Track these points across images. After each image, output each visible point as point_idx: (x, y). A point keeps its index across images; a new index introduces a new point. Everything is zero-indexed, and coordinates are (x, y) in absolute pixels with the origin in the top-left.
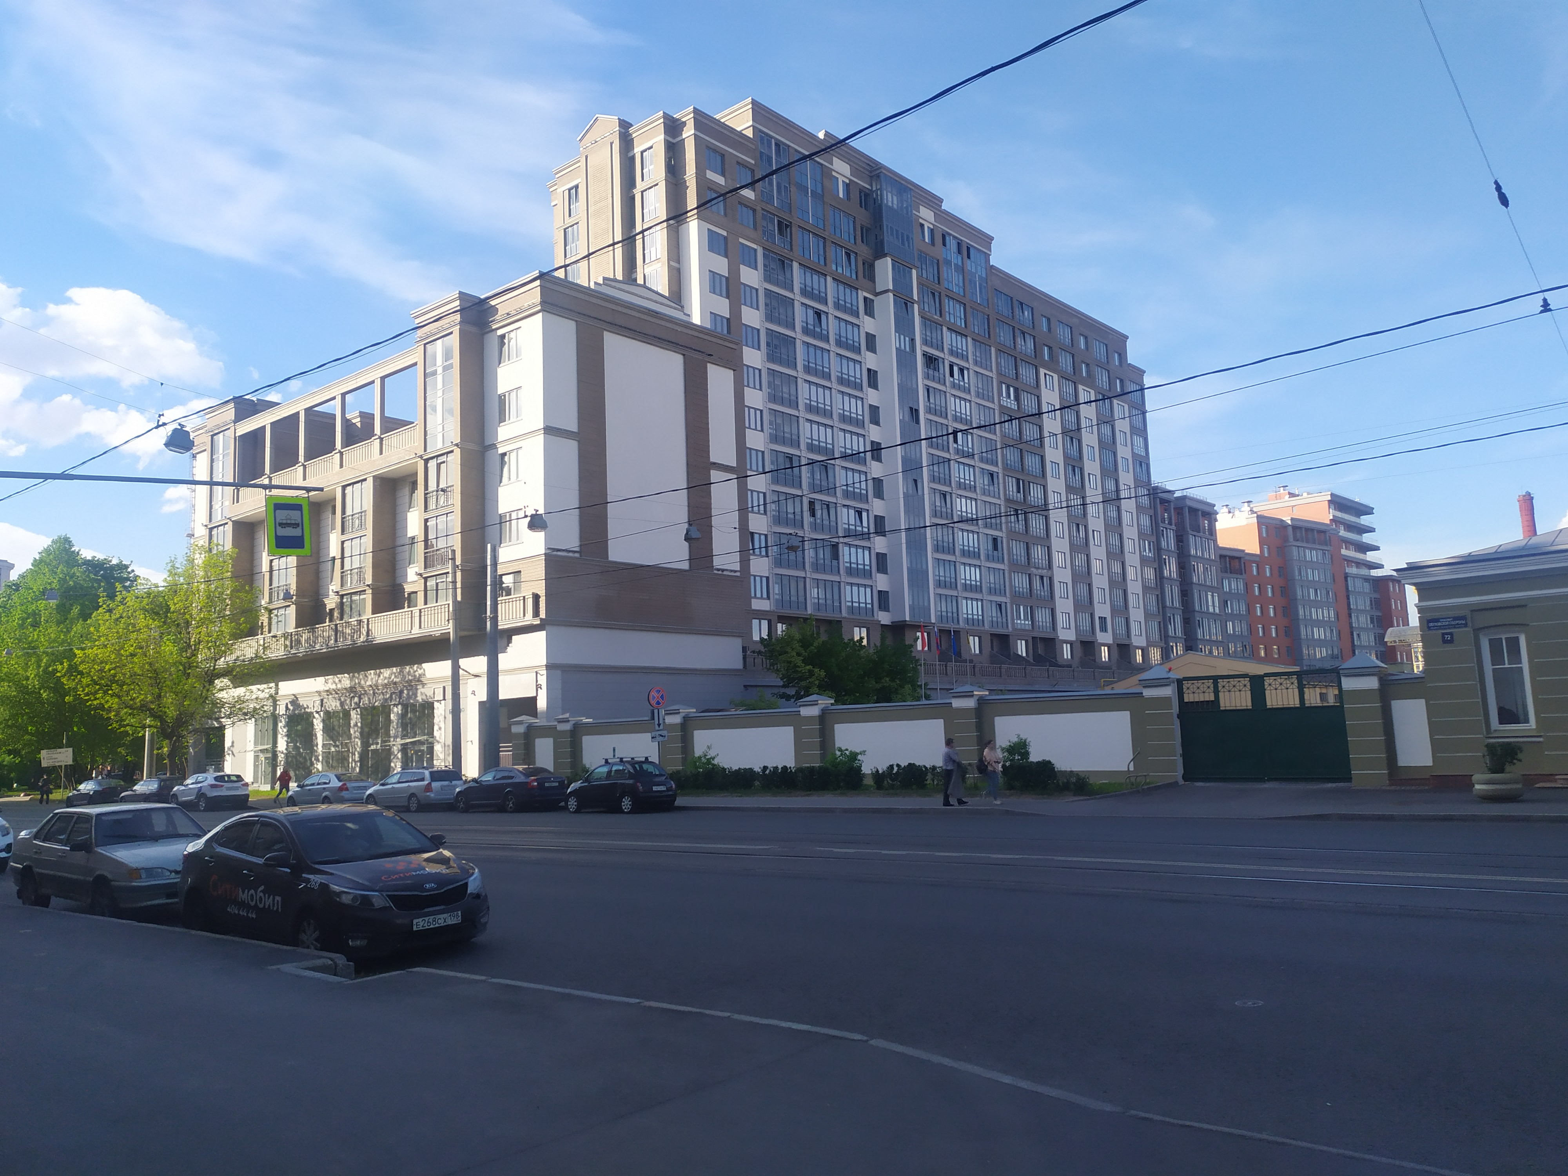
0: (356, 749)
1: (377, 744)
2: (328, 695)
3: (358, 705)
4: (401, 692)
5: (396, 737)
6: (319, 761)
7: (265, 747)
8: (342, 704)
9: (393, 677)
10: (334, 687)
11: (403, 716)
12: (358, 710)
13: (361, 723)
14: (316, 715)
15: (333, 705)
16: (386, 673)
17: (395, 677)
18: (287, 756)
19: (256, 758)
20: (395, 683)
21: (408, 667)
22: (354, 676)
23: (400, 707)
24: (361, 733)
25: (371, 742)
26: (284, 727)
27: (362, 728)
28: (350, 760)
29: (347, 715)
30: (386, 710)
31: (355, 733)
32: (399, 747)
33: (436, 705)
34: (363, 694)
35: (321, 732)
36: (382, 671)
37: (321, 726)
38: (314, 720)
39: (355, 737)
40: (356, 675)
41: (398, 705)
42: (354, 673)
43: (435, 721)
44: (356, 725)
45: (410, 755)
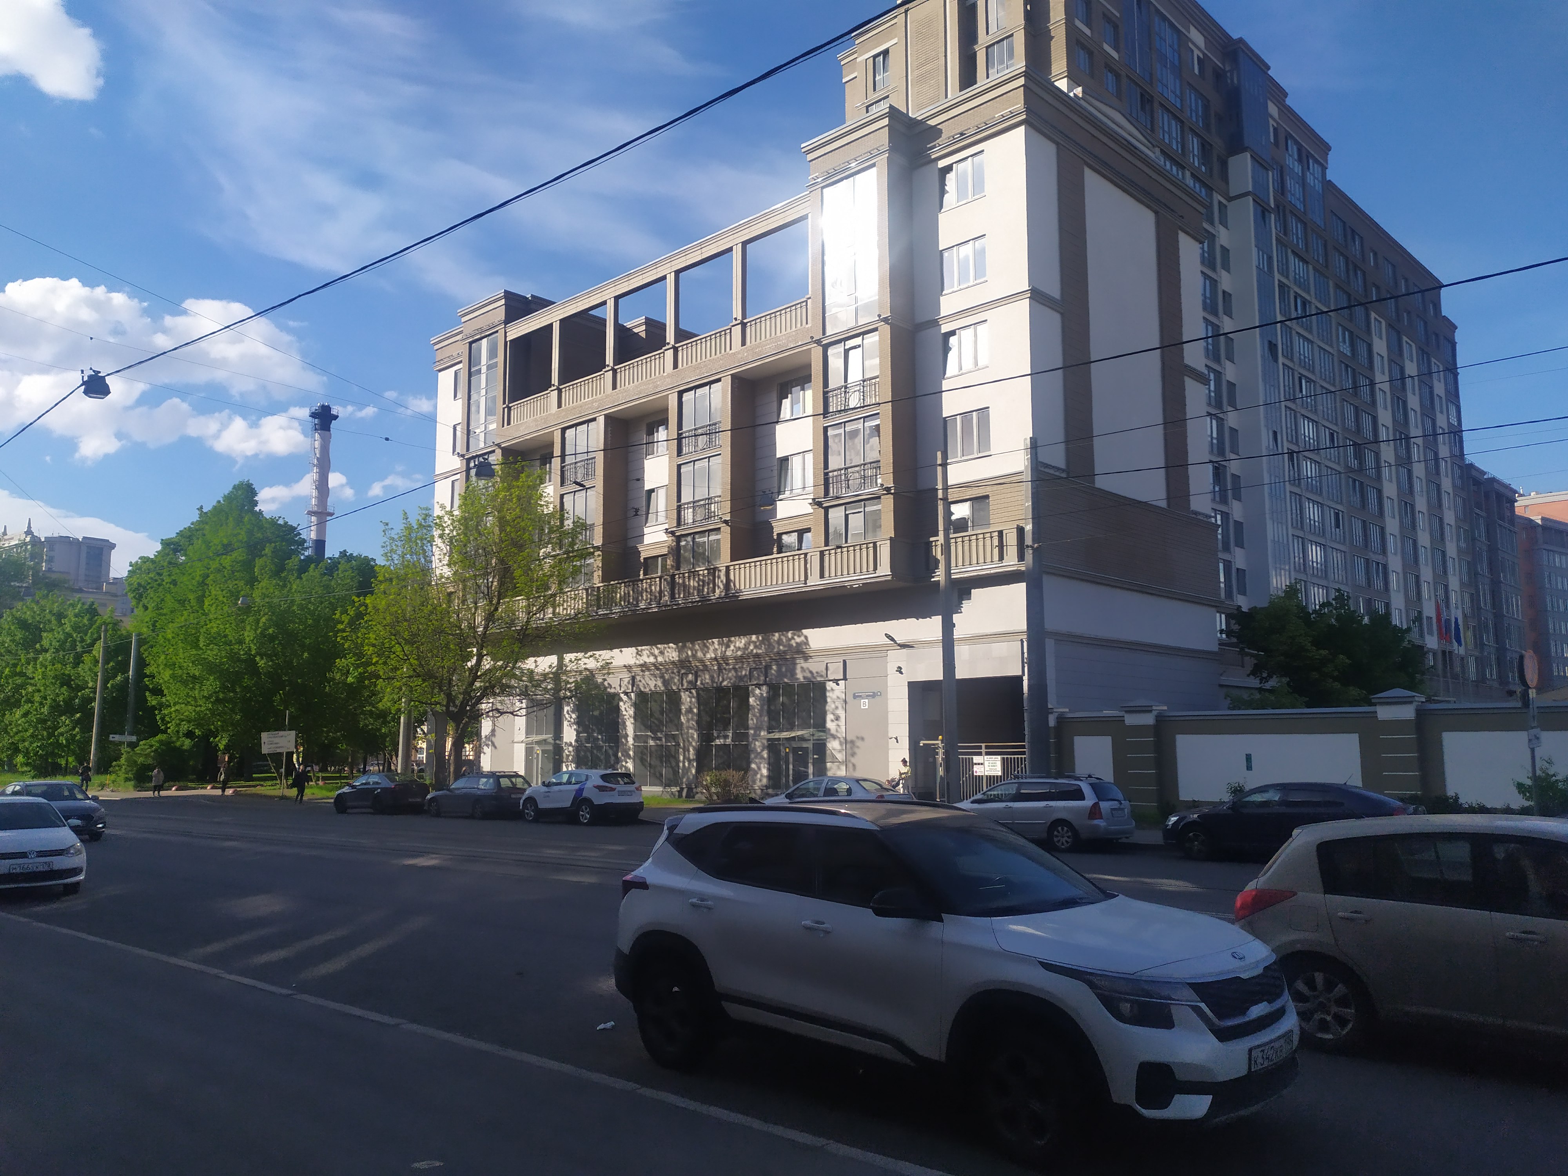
0: (690, 743)
1: (726, 737)
2: (643, 671)
3: (693, 684)
4: (768, 667)
5: (758, 728)
6: (629, 756)
7: (544, 737)
8: (666, 683)
9: (751, 647)
10: (652, 659)
11: (770, 700)
12: (694, 691)
13: (699, 710)
14: (624, 698)
15: (651, 683)
16: (740, 642)
17: (756, 647)
18: (577, 749)
19: (529, 751)
20: (757, 656)
21: (777, 635)
22: (684, 646)
23: (764, 688)
24: (698, 722)
25: (715, 735)
26: (573, 712)
27: (699, 714)
28: (681, 758)
29: (674, 699)
30: (741, 692)
31: (688, 720)
32: (765, 742)
33: (830, 685)
34: (702, 670)
35: (632, 720)
36: (733, 639)
37: (631, 712)
38: (621, 704)
39: (689, 728)
40: (689, 645)
41: (762, 685)
42: (684, 642)
43: (827, 708)
44: (690, 710)
45: (783, 754)
